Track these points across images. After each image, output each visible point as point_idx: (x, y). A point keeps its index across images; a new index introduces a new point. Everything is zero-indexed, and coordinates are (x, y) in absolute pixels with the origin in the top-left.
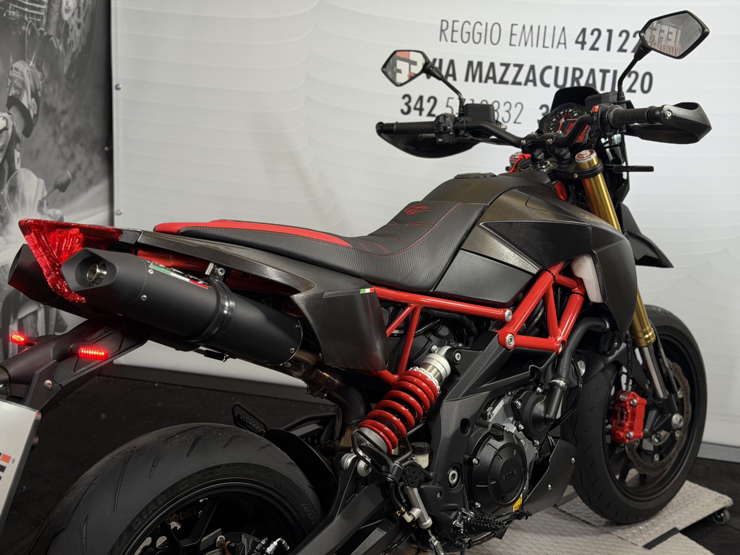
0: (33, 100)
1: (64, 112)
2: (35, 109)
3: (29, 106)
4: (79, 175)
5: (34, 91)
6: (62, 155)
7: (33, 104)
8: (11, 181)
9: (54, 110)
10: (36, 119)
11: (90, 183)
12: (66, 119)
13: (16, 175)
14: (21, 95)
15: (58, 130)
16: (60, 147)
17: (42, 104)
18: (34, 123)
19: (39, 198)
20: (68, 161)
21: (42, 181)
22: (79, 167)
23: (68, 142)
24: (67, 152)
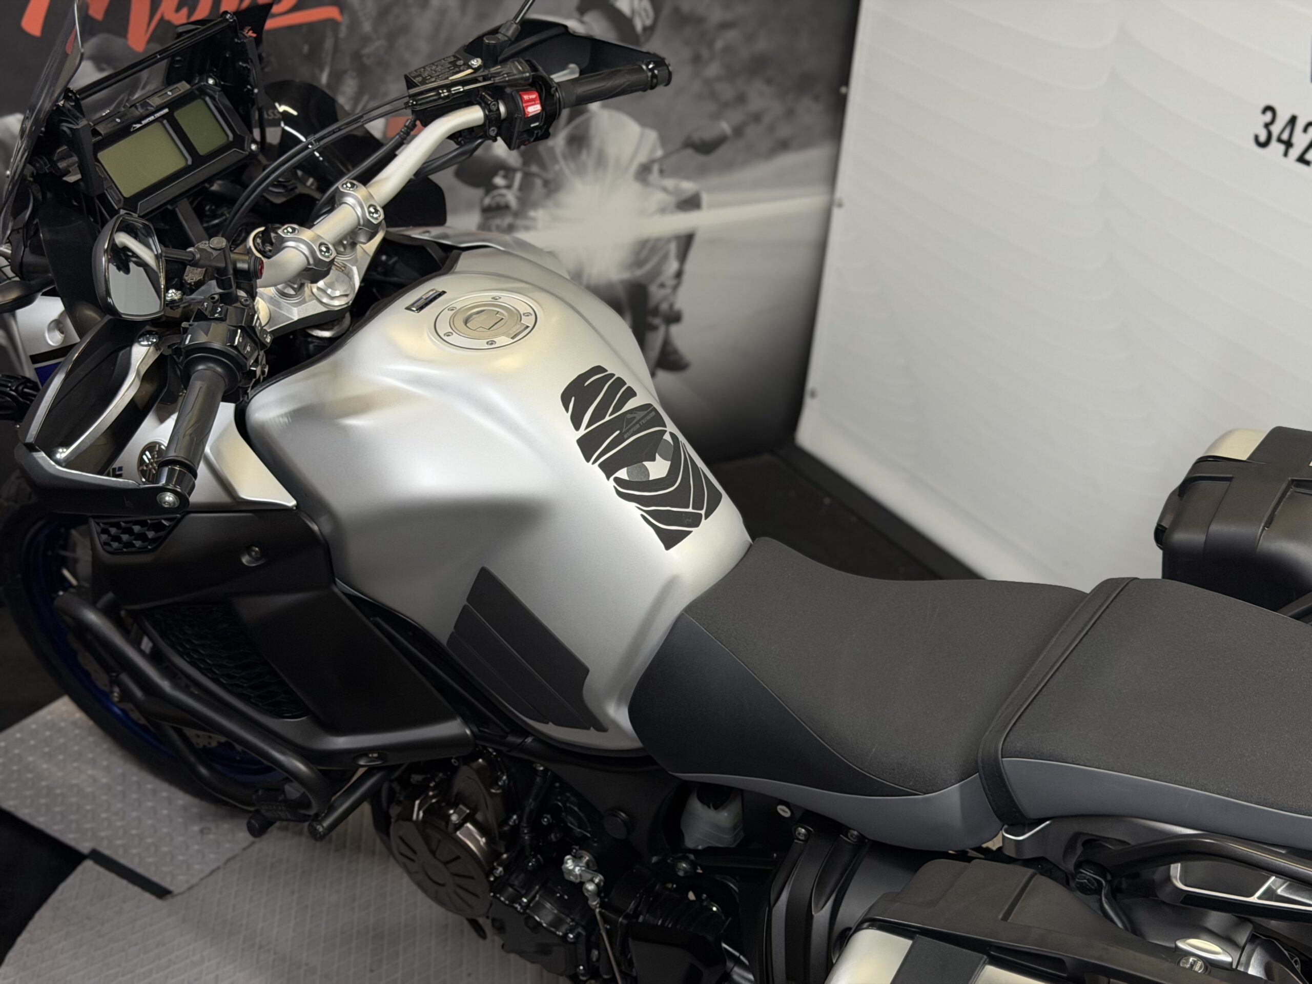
0: (645, 2)
1: (725, 26)
2: (647, 16)
3: (633, 12)
4: (752, 131)
6: (713, 95)
7: (646, 11)
8: (577, 127)
9: (699, 21)
11: (784, 146)
12: (732, 36)
13: (588, 120)
15: (705, 53)
16: (708, 82)
17: (666, 11)
19: (642, 158)
20: (726, 105)
21: (652, 136)
22: (757, 118)
23: (731, 74)
24: (727, 91)
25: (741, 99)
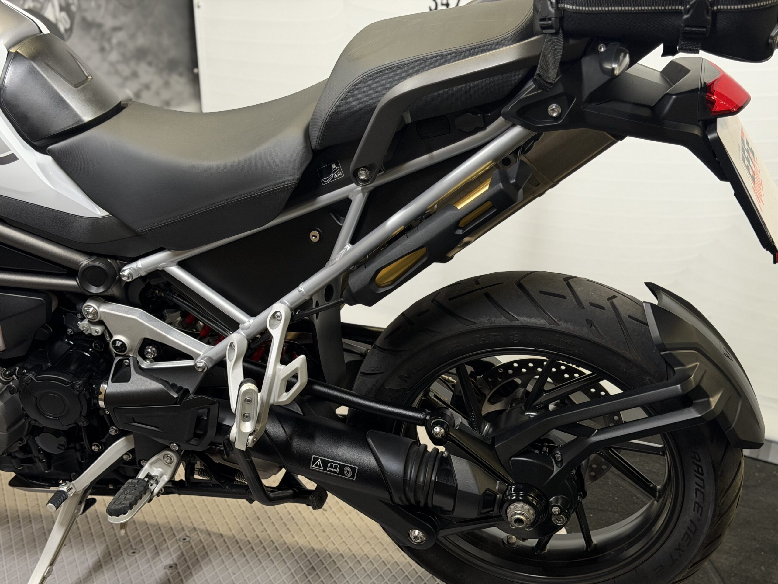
0: (64, 14)
1: (116, 29)
2: (66, 22)
3: (57, 20)
5: (63, 4)
6: (117, 72)
7: (65, 20)
9: (99, 26)
10: (69, 33)
12: (120, 36)
14: (42, 8)
15: (107, 46)
16: (112, 64)
17: (77, 19)
18: (66, 37)
20: (126, 79)
22: (147, 87)
23: (125, 59)
24: (126, 70)
25: (135, 75)
